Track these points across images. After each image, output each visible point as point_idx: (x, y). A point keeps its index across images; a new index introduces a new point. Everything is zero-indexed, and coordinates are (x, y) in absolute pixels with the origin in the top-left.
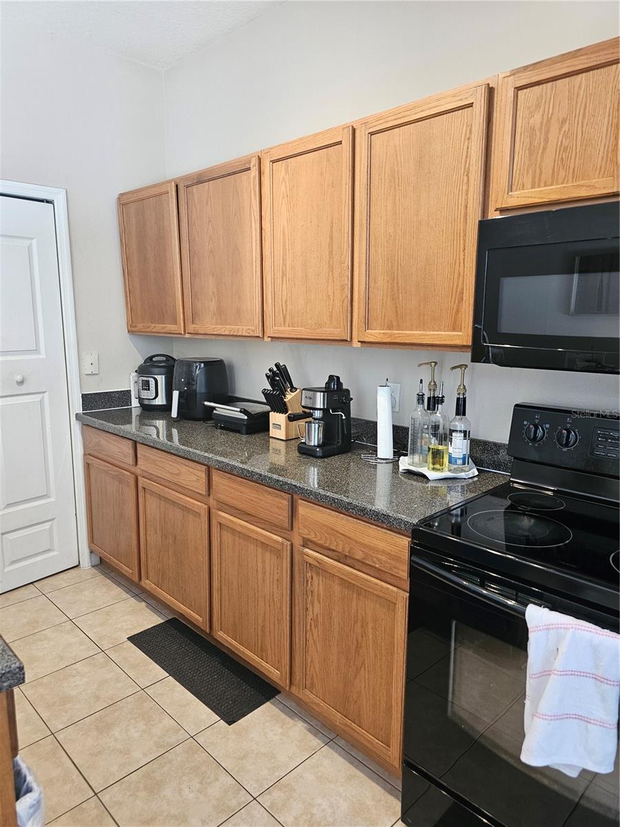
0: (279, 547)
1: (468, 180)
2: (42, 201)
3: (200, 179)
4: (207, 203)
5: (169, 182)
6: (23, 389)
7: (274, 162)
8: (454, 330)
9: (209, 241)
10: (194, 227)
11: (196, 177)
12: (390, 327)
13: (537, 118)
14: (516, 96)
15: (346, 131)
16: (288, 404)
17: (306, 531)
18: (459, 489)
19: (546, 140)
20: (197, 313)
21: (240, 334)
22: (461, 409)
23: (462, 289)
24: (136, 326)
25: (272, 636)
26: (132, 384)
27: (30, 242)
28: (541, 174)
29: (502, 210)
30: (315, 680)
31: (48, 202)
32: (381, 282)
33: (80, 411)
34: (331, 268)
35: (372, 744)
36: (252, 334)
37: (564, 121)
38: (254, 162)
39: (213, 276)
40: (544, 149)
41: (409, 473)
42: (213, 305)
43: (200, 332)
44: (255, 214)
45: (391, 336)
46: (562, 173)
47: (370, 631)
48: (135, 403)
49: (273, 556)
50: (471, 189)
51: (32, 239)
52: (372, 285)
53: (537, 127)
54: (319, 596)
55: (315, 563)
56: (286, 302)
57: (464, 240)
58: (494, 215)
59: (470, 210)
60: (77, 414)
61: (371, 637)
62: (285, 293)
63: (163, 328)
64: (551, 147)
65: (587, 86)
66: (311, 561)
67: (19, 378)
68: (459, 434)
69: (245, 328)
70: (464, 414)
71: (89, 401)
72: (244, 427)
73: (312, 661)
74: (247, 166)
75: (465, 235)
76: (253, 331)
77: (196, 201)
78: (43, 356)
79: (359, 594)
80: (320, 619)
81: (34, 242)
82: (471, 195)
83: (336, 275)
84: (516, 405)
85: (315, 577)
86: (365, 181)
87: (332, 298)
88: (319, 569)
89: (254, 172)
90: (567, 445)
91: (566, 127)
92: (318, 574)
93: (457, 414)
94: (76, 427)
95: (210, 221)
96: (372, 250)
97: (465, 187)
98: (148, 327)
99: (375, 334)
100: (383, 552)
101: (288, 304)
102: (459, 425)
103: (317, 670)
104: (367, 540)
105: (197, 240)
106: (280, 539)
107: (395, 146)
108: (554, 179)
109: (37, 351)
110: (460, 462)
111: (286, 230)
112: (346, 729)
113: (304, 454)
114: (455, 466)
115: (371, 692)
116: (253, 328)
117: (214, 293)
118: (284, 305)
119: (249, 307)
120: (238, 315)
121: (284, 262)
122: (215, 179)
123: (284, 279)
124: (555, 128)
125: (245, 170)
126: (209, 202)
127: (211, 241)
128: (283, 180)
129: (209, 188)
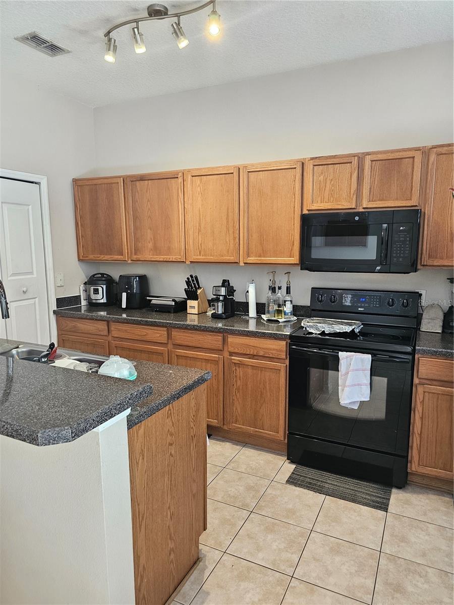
0: (217, 360)
1: (295, 197)
2: (32, 182)
3: (142, 178)
4: (147, 192)
5: (120, 177)
6: (26, 296)
7: (193, 176)
8: (290, 257)
9: (148, 211)
10: (137, 203)
11: (139, 177)
12: (260, 256)
13: (322, 178)
14: (313, 168)
15: (236, 168)
16: (199, 295)
17: (232, 349)
18: (289, 326)
19: (325, 187)
20: (138, 249)
21: (171, 260)
22: (288, 291)
23: (294, 240)
24: (87, 257)
25: (212, 404)
26: (81, 291)
27: (27, 207)
28: (324, 198)
29: (309, 210)
30: (238, 417)
31: (36, 183)
32: (255, 236)
33: (56, 309)
34: (228, 229)
35: (270, 435)
36: (179, 260)
37: (332, 180)
38: (180, 174)
39: (151, 230)
40: (325, 189)
41: (269, 321)
42: (150, 245)
43: (141, 259)
44: (181, 200)
45: (260, 260)
46: (332, 199)
47: (268, 385)
48: (84, 303)
49: (212, 365)
50: (296, 201)
51: (29, 205)
52: (250, 237)
53: (322, 180)
54: (240, 377)
55: (238, 362)
56: (201, 244)
57: (294, 221)
58: (305, 212)
59: (296, 209)
60: (54, 311)
61: (268, 388)
62: (200, 239)
63: (111, 258)
64: (327, 189)
65: (339, 169)
66: (236, 362)
67: (25, 289)
68: (288, 302)
69: (174, 257)
70: (290, 293)
71: (60, 302)
72: (172, 309)
73: (236, 409)
74: (176, 176)
75: (294, 219)
76: (180, 259)
77: (139, 189)
78: (35, 276)
79: (261, 371)
80: (241, 387)
81: (30, 206)
82: (296, 203)
83: (231, 232)
84: (312, 288)
85: (237, 368)
86: (246, 191)
87: (228, 242)
88: (240, 364)
89: (180, 180)
90: (334, 302)
91: (332, 183)
92: (239, 367)
93: (287, 293)
94: (53, 318)
95: (148, 201)
96: (250, 222)
97: (293, 200)
98: (99, 257)
99: (252, 259)
100: (274, 349)
101: (202, 245)
102: (288, 298)
103: (239, 413)
104: (265, 346)
105: (139, 210)
106: (217, 356)
107: (261, 180)
108: (329, 201)
109: (32, 273)
110: (290, 314)
111: (201, 210)
112: (257, 433)
113: (216, 318)
114: (287, 316)
115: (269, 412)
116: (180, 257)
117: (151, 238)
118: (200, 246)
119: (176, 247)
120: (169, 251)
121: (200, 226)
122: (153, 179)
123: (200, 233)
124: (328, 182)
125: (174, 178)
126: (148, 192)
127: (149, 211)
128: (199, 186)
129: (148, 184)
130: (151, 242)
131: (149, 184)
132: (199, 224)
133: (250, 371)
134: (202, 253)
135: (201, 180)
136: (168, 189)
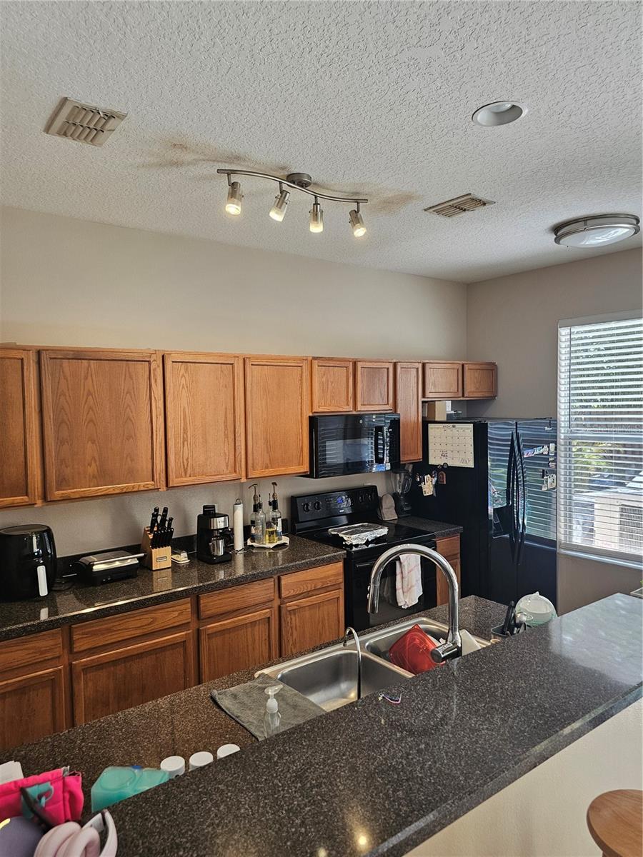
0: (269, 615)
1: (301, 398)
4: (86, 378)
5: (30, 349)
7: (174, 362)
8: (299, 466)
9: (88, 412)
12: (267, 467)
13: (324, 379)
14: (318, 368)
15: (237, 358)
17: (287, 593)
19: (328, 388)
20: (64, 479)
22: (276, 506)
23: (302, 446)
28: (327, 400)
29: (315, 412)
32: (261, 443)
34: (227, 436)
36: (151, 488)
37: (333, 382)
38: (156, 356)
40: (327, 391)
42: (91, 469)
45: (268, 472)
46: (333, 401)
47: (326, 622)
52: (255, 445)
53: (324, 382)
55: (295, 607)
56: (187, 460)
57: (302, 424)
59: (304, 411)
62: (186, 452)
65: (338, 372)
66: (292, 608)
74: (145, 359)
75: (302, 422)
76: (152, 485)
77: (68, 373)
79: (319, 607)
82: (304, 405)
83: (230, 440)
85: (292, 617)
87: (228, 453)
88: (296, 610)
89: (153, 365)
90: (319, 509)
91: (333, 385)
92: (295, 614)
93: (275, 509)
96: (254, 426)
97: (300, 401)
99: (258, 473)
101: (189, 460)
102: (278, 515)
107: (266, 375)
108: (331, 403)
111: (187, 410)
116: (153, 483)
117: (94, 458)
118: (185, 461)
119: (145, 468)
120: (131, 474)
121: (185, 431)
122: (101, 360)
123: (186, 443)
124: (330, 383)
125: (143, 361)
126: (89, 377)
127: (91, 412)
128: (183, 376)
129: (89, 366)
130: (93, 464)
131: (92, 366)
132: (184, 430)
133: (307, 613)
134: (189, 472)
135: (186, 370)
136: (131, 377)
